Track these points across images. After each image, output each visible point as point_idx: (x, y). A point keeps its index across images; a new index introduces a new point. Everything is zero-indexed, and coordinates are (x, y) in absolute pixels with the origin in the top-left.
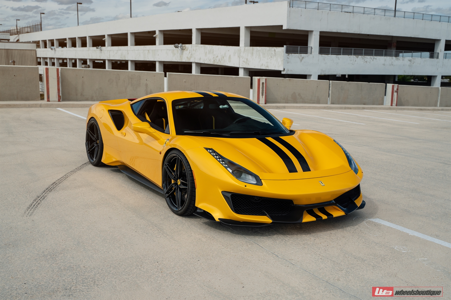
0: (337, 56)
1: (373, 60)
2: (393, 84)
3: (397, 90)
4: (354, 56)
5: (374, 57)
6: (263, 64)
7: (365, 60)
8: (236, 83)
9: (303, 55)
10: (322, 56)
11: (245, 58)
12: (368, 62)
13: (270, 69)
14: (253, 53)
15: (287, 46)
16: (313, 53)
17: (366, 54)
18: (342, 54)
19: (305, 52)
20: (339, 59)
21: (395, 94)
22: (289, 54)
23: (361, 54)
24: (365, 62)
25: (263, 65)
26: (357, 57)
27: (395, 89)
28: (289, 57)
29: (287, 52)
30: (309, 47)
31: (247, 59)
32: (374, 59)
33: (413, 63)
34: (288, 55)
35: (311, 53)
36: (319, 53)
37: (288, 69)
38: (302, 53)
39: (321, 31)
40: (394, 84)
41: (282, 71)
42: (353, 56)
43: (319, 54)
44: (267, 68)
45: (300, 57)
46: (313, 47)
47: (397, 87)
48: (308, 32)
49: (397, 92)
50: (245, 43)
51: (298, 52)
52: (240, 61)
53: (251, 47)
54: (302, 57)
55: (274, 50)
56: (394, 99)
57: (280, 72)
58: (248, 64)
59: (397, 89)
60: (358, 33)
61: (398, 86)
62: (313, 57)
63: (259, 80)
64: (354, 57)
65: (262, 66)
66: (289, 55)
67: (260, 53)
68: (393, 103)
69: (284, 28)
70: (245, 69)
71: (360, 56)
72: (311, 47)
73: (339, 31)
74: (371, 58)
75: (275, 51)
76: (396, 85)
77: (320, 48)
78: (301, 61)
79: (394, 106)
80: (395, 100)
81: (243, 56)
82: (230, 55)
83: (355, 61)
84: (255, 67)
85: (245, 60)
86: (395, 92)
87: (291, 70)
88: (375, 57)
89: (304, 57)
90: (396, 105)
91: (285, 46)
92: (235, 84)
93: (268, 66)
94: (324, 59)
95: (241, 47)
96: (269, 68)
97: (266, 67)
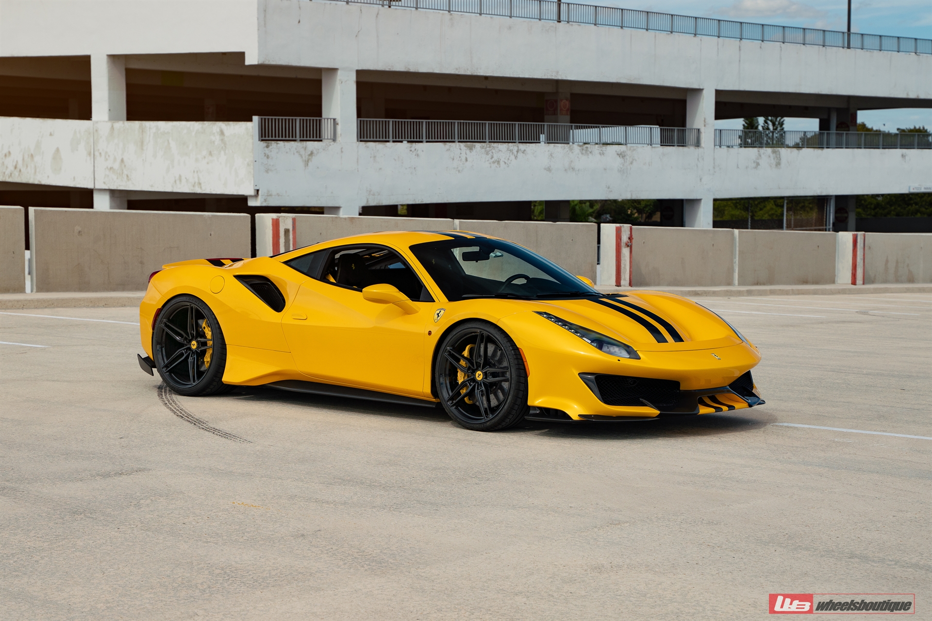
0: (411, 147)
1: (516, 157)
2: (618, 225)
3: (629, 241)
4: (460, 145)
5: (518, 147)
6: (180, 176)
7: (492, 158)
8: (212, 233)
9: (310, 144)
10: (367, 147)
11: (115, 159)
12: (502, 163)
13: (208, 191)
14: (142, 143)
15: (262, 119)
16: (339, 139)
17: (496, 138)
18: (424, 139)
19: (314, 134)
20: (418, 155)
21: (625, 252)
22: (270, 142)
23: (481, 139)
24: (494, 162)
25: (184, 180)
26: (471, 149)
27: (625, 238)
28: (271, 151)
29: (262, 137)
30: (324, 119)
31: (122, 161)
32: (517, 152)
33: (632, 163)
34: (267, 147)
35: (334, 140)
36: (359, 139)
37: (268, 191)
38: (308, 139)
39: (360, 68)
40: (621, 225)
41: (251, 196)
42: (457, 144)
43: (358, 141)
44: (198, 190)
45: (302, 152)
46: (339, 121)
47: (629, 233)
48: (319, 70)
49: (629, 246)
50: (110, 110)
51: (296, 137)
52: (96, 169)
53: (137, 124)
54: (309, 153)
55: (218, 130)
56: (622, 266)
57: (243, 199)
58: (127, 176)
59: (630, 238)
60: (469, 73)
61: (631, 229)
62: (342, 152)
63: (276, 224)
64: (460, 149)
65: (178, 182)
66: (270, 147)
67: (168, 141)
68: (623, 277)
69: (251, 60)
70: (113, 193)
71: (478, 145)
72: (334, 120)
73: (412, 70)
74: (511, 151)
75: (222, 133)
76: (626, 227)
77: (361, 121)
78: (307, 163)
79: (624, 286)
80: (625, 268)
81: (106, 153)
82: (58, 150)
83: (464, 159)
84: (152, 186)
85: (116, 166)
86: (625, 247)
87: (278, 195)
88: (522, 147)
89: (315, 152)
90: (630, 285)
91: (256, 118)
92: (211, 235)
93: (200, 184)
94: (375, 157)
95: (97, 122)
96: (203, 188)
97: (194, 186)
